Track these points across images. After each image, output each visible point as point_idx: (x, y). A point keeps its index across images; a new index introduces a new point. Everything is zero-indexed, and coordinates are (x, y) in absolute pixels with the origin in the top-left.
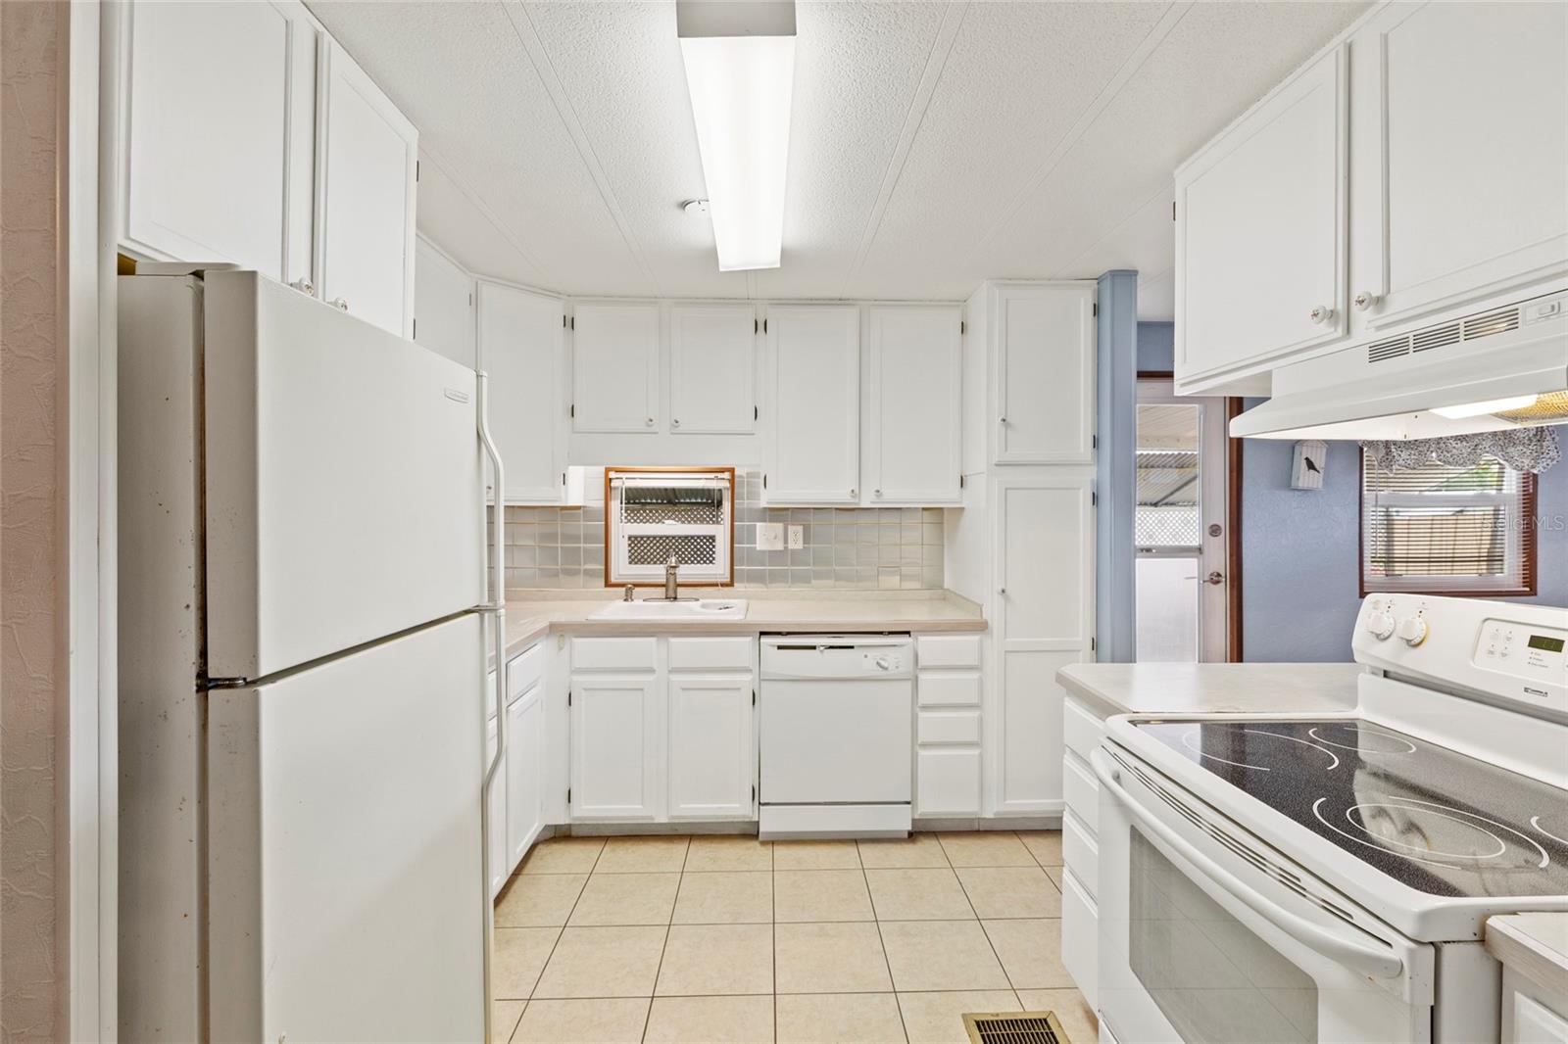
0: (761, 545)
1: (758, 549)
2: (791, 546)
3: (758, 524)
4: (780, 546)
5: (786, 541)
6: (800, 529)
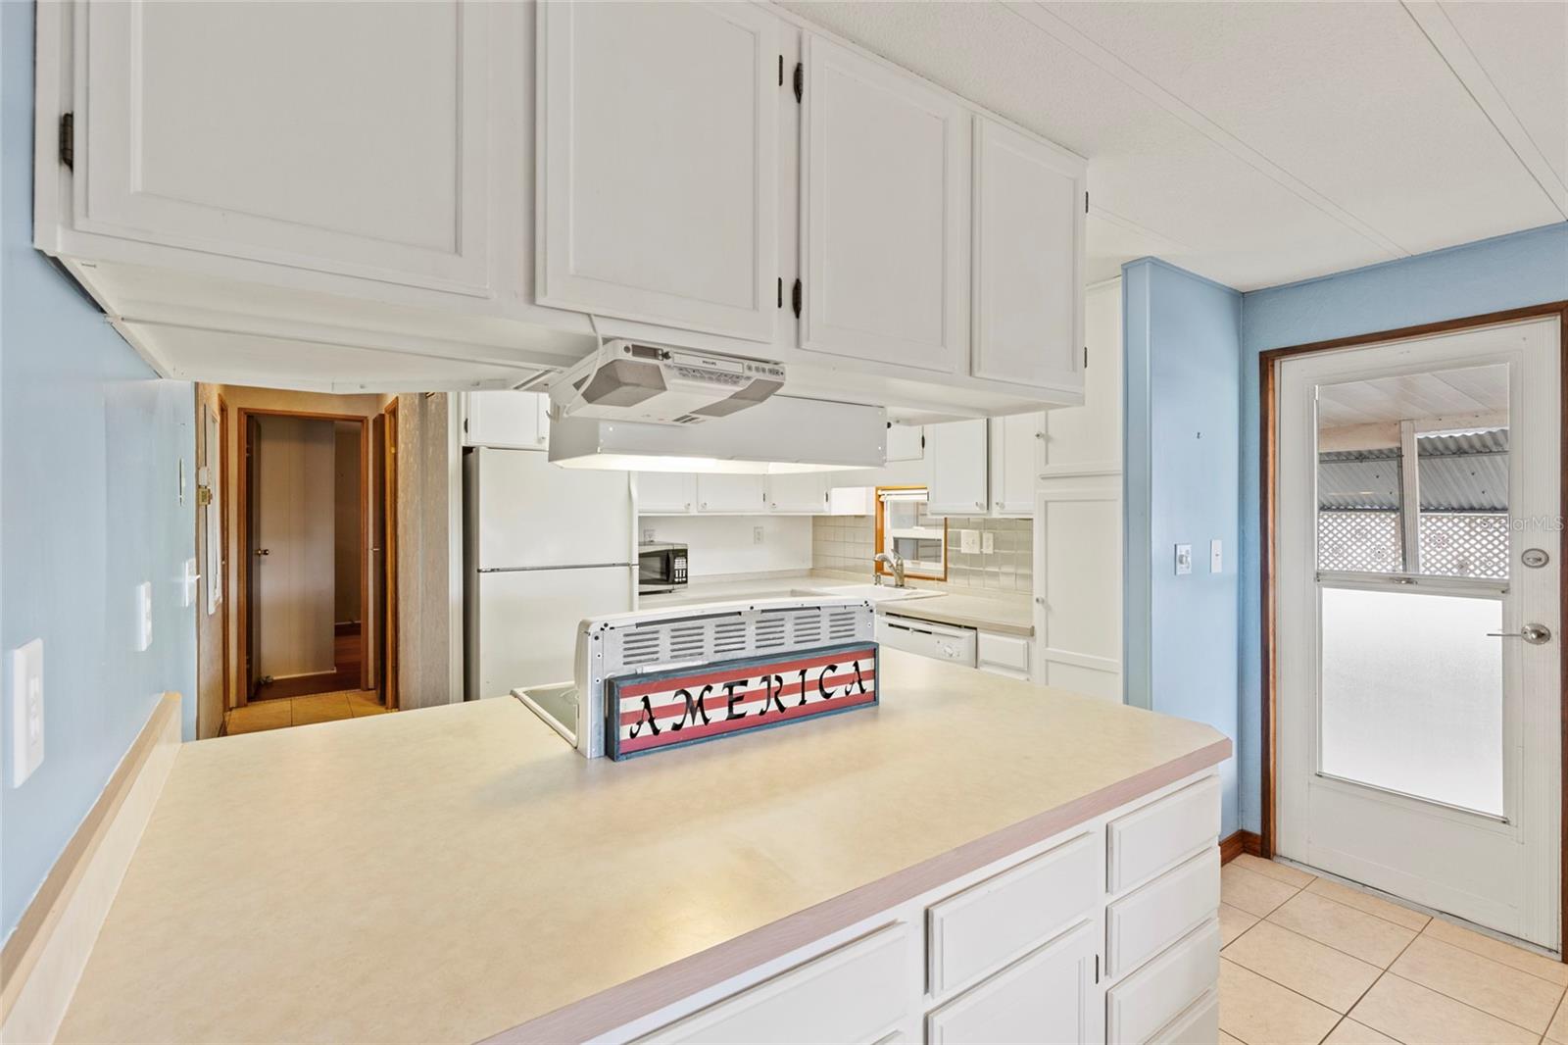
0: (964, 549)
1: (963, 551)
2: (985, 551)
3: (963, 531)
4: (976, 551)
5: (981, 547)
6: (991, 535)
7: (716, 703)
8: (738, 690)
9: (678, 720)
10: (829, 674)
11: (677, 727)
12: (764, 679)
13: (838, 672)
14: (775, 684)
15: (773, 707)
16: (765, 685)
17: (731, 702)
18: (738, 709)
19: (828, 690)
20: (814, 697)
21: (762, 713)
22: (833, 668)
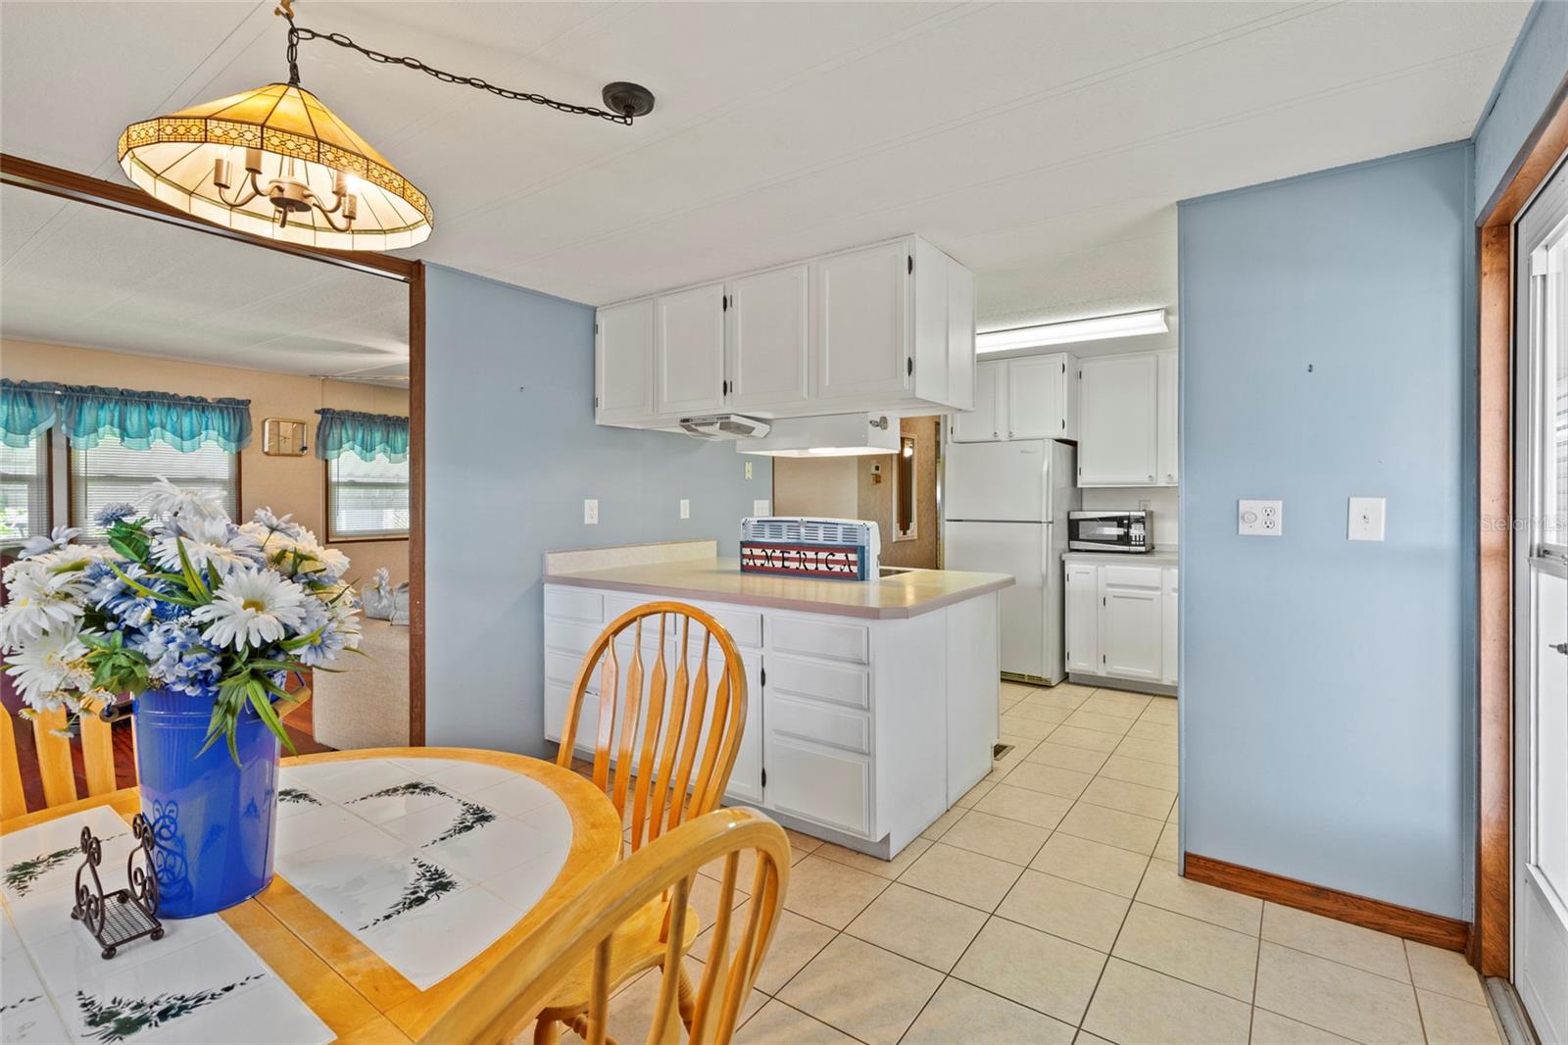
7: (777, 559)
8: (786, 555)
9: (763, 562)
10: (830, 557)
11: (762, 565)
12: (798, 553)
13: (836, 558)
14: (803, 556)
15: (802, 567)
16: (798, 556)
17: (784, 559)
18: (786, 564)
19: (830, 566)
20: (822, 567)
21: (797, 568)
22: (834, 555)
